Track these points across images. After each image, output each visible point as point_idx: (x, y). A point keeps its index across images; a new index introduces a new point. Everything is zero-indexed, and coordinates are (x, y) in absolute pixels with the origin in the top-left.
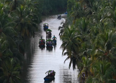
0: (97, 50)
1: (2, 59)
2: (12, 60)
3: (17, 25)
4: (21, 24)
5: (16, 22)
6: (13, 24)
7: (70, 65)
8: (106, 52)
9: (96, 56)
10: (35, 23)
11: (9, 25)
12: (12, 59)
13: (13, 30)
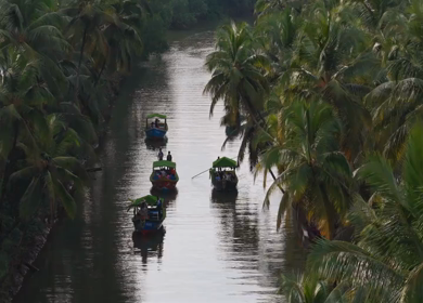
0: (296, 74)
1: (21, 114)
2: (52, 120)
3: (72, 22)
4: (85, 19)
5: (69, 13)
6: (58, 19)
7: (241, 156)
8: (322, 78)
9: (295, 90)
10: (131, 28)
11: (47, 21)
12: (54, 118)
13: (58, 36)
